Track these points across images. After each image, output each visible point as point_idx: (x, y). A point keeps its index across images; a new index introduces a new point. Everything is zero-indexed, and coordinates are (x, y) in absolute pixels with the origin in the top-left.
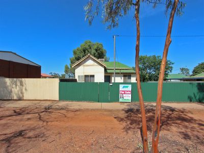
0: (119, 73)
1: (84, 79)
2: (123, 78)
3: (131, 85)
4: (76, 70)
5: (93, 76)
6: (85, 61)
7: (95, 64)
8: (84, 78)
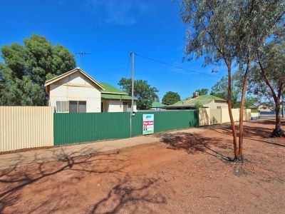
0: (119, 100)
1: (68, 108)
2: (122, 106)
3: (153, 115)
4: (51, 92)
5: (84, 103)
6: (70, 78)
7: (88, 84)
8: (68, 105)
